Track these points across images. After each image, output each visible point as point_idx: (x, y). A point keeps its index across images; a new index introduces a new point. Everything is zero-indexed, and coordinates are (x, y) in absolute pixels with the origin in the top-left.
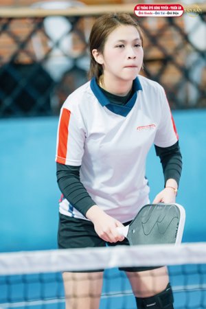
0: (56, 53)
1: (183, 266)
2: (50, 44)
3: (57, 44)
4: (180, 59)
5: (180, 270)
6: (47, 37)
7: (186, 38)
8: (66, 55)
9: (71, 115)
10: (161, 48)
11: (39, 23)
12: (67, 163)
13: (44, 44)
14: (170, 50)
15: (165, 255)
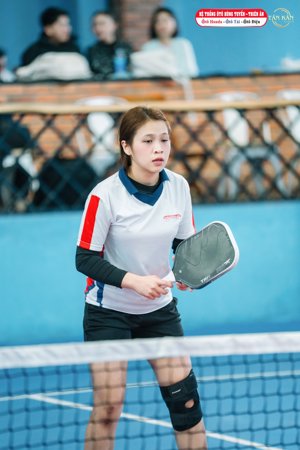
0: (100, 148)
1: (230, 357)
2: (94, 140)
3: (101, 140)
4: (220, 155)
5: (226, 360)
6: (91, 132)
7: (226, 134)
8: (109, 150)
9: (100, 202)
10: (202, 144)
11: (83, 119)
12: (91, 248)
13: (88, 139)
14: (210, 146)
15: (212, 346)
